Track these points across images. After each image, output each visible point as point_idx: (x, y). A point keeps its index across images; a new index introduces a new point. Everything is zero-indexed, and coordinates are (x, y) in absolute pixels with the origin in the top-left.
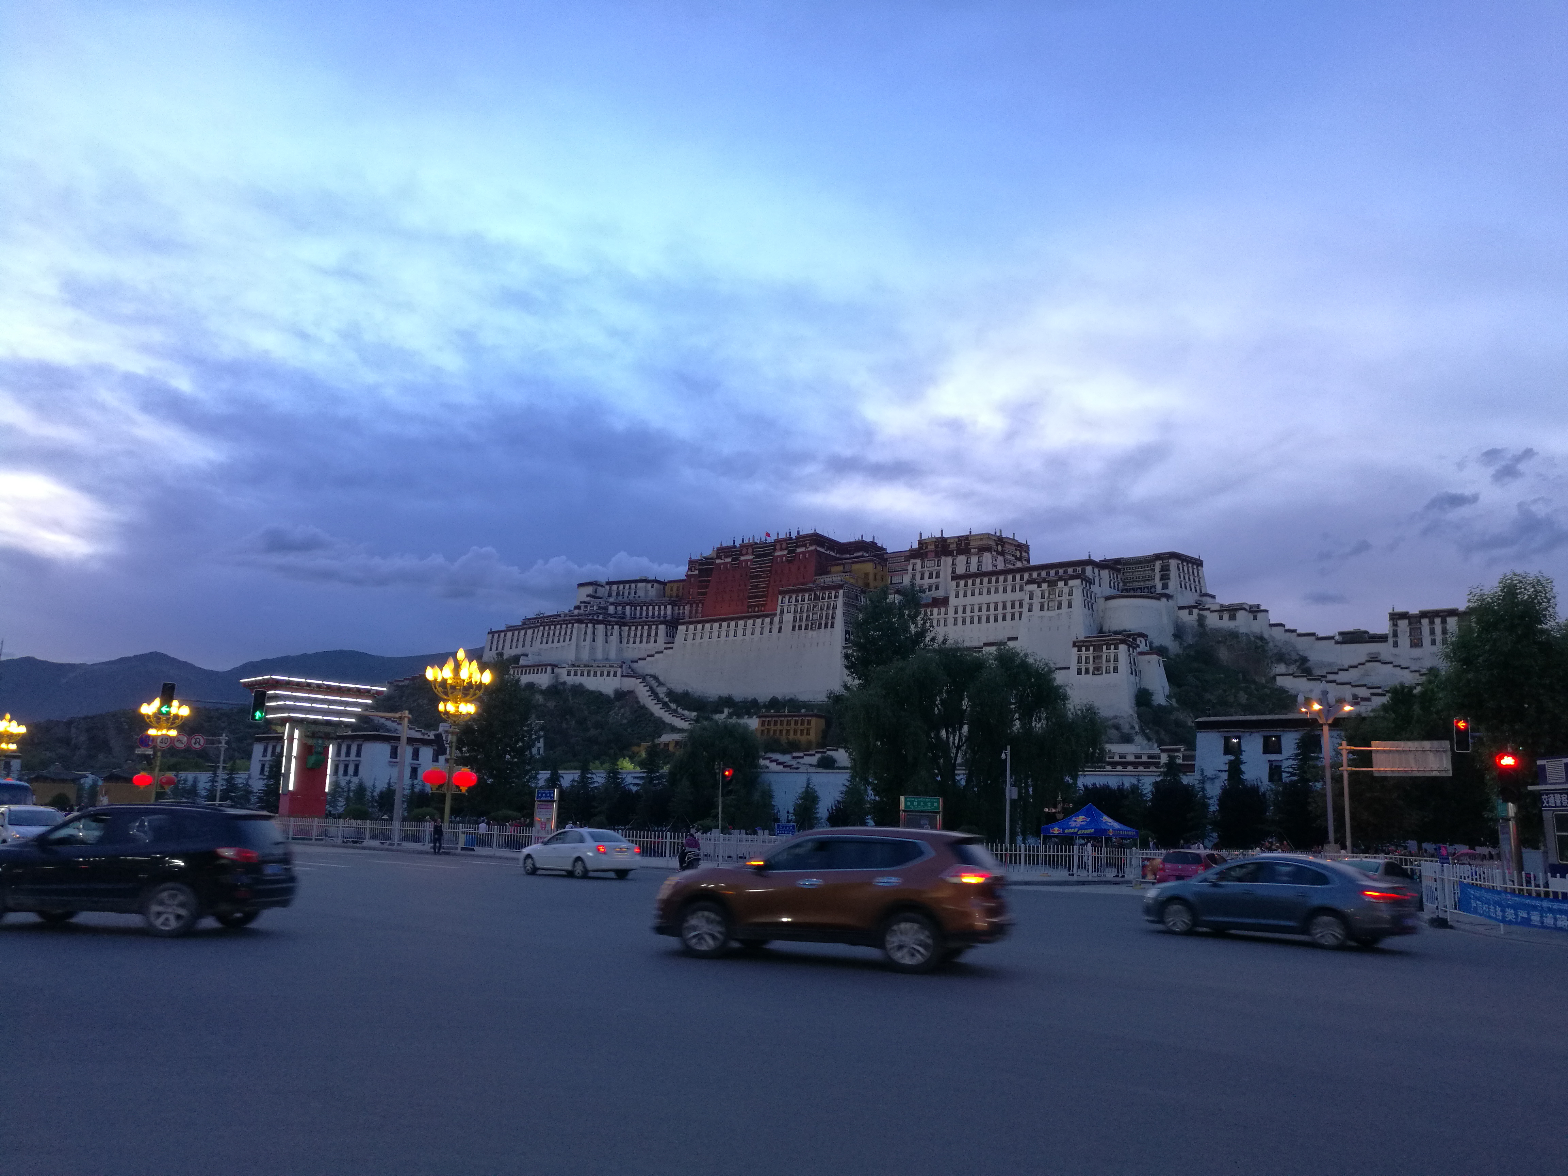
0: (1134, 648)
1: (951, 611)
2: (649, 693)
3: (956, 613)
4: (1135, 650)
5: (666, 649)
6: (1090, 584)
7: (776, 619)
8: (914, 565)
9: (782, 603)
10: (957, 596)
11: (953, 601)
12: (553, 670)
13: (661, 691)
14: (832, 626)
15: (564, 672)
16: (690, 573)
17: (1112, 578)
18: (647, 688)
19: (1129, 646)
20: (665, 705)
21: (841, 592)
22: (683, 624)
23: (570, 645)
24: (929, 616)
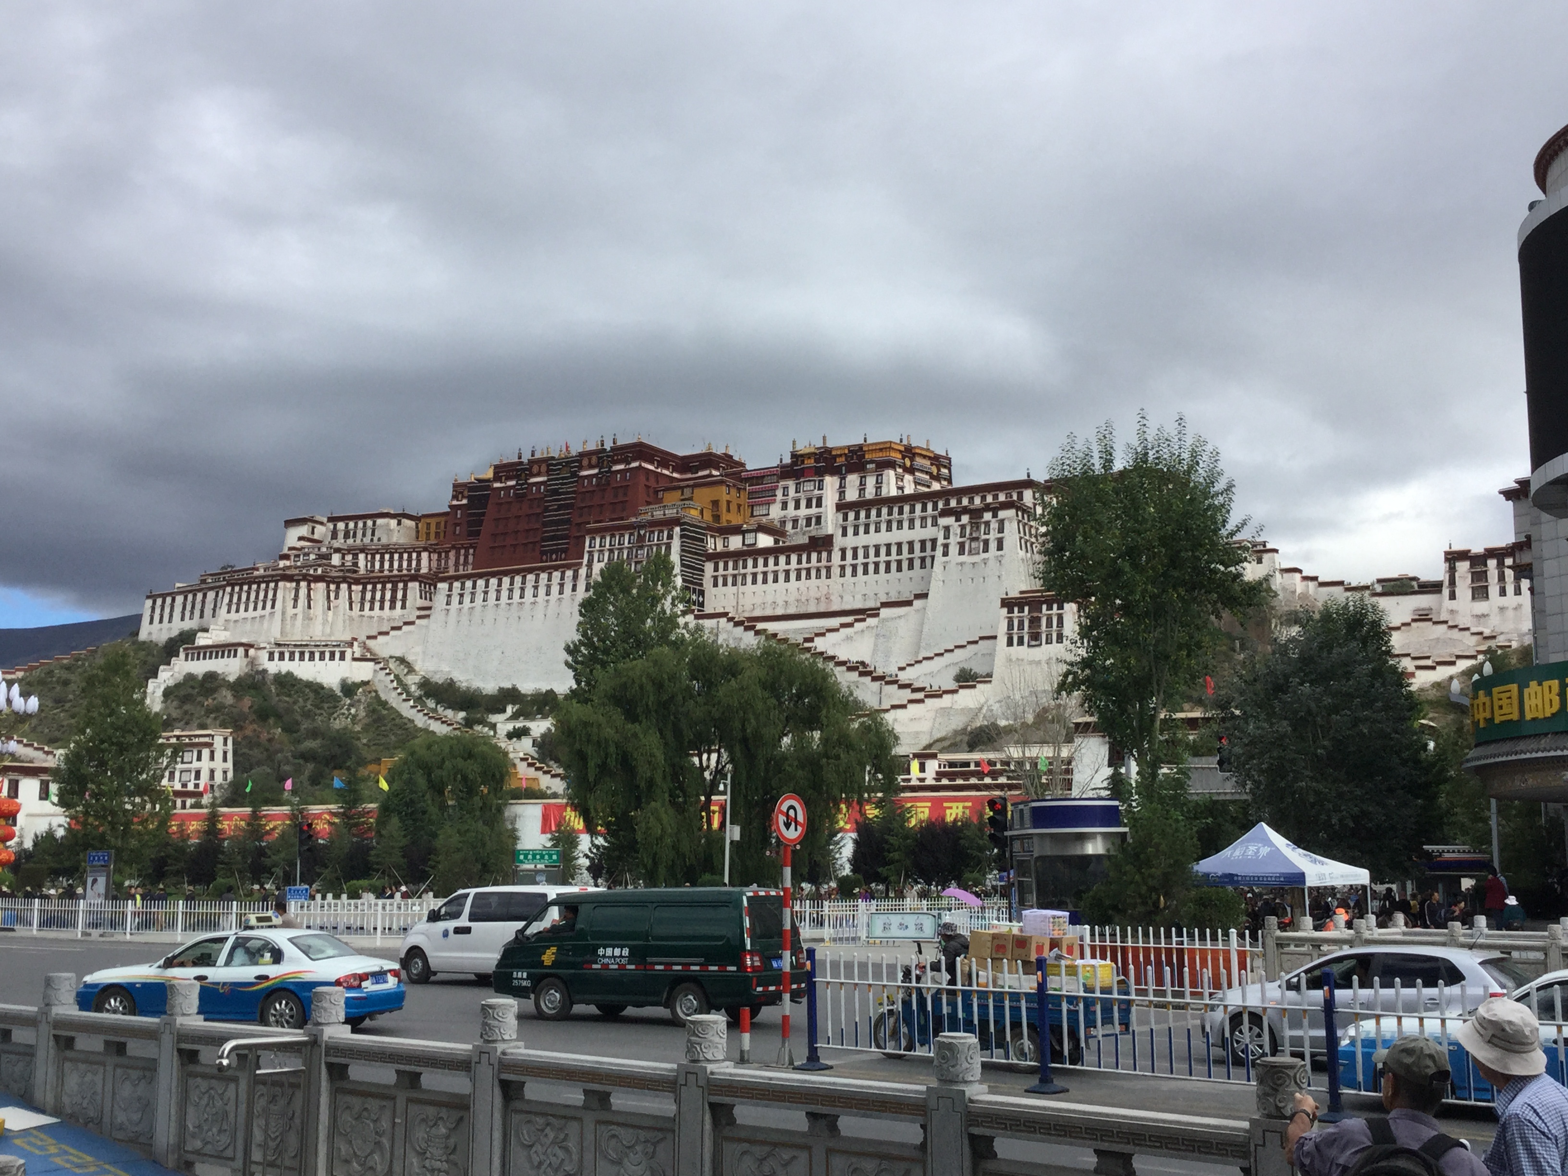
1: (836, 556)
2: (395, 684)
3: (843, 558)
5: (419, 617)
6: (1028, 514)
7: (582, 571)
8: (786, 488)
9: (590, 547)
10: (845, 534)
11: (839, 541)
12: (247, 652)
13: (412, 681)
15: (264, 656)
16: (455, 503)
18: (392, 677)
20: (418, 702)
21: (677, 530)
22: (443, 580)
23: (272, 614)
24: (804, 565)
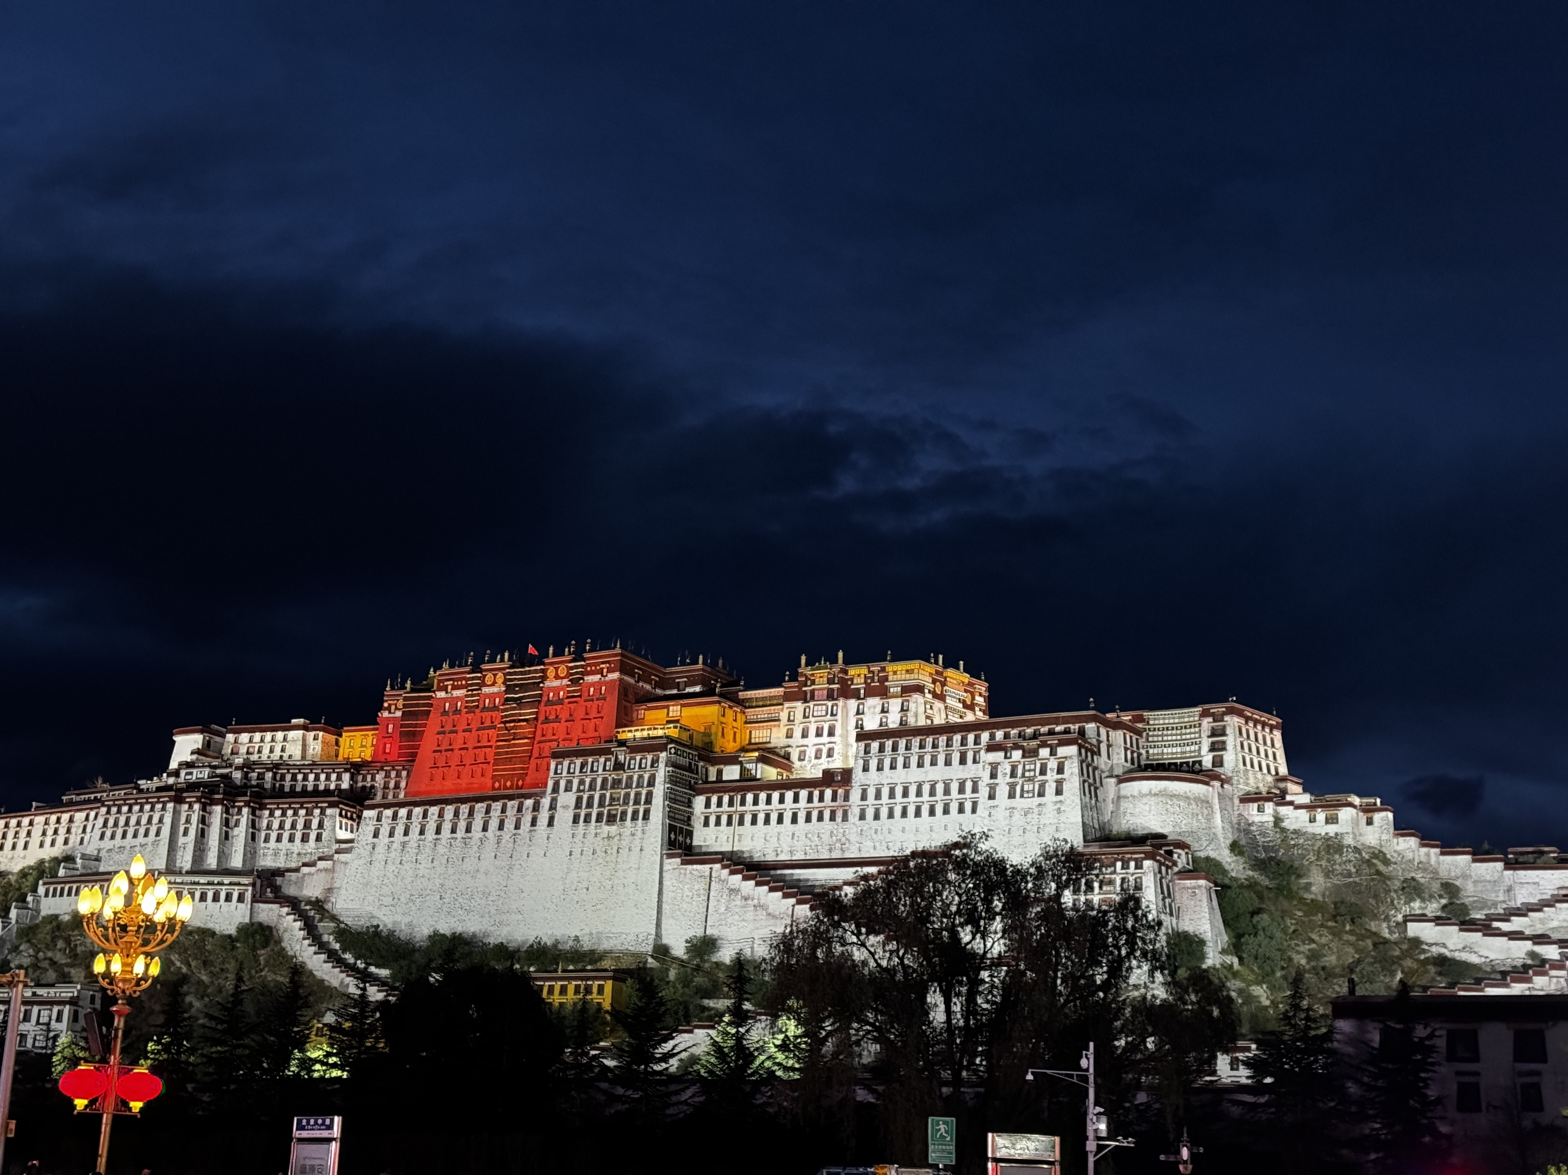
0: (1168, 867)
1: (855, 795)
2: (305, 933)
3: (864, 797)
4: (1170, 871)
5: (337, 852)
6: (1093, 753)
7: (546, 802)
8: (791, 711)
9: (556, 773)
10: (866, 769)
11: (858, 777)
13: (327, 930)
14: (646, 816)
17: (1128, 745)
18: (301, 924)
19: (1161, 864)
20: (333, 957)
21: (663, 755)
22: (371, 807)
23: (156, 843)
24: (816, 803)
